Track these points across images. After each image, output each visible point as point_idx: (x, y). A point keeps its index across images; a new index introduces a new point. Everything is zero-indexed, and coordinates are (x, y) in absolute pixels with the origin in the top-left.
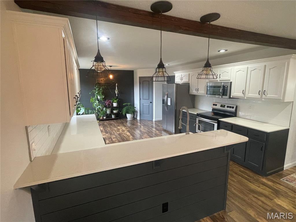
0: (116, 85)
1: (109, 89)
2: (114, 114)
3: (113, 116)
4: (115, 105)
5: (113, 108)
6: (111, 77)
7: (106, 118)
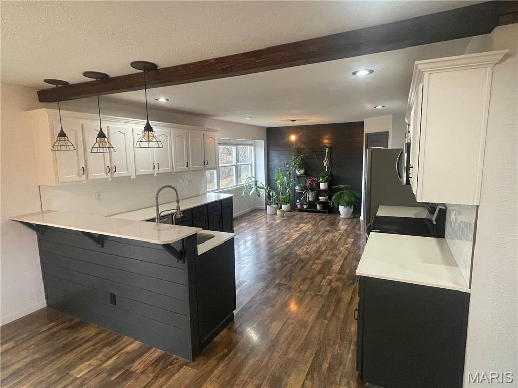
0: (326, 151)
1: (314, 158)
2: (321, 203)
3: (318, 207)
4: (322, 186)
5: (319, 193)
6: (293, 138)
7: (308, 208)
